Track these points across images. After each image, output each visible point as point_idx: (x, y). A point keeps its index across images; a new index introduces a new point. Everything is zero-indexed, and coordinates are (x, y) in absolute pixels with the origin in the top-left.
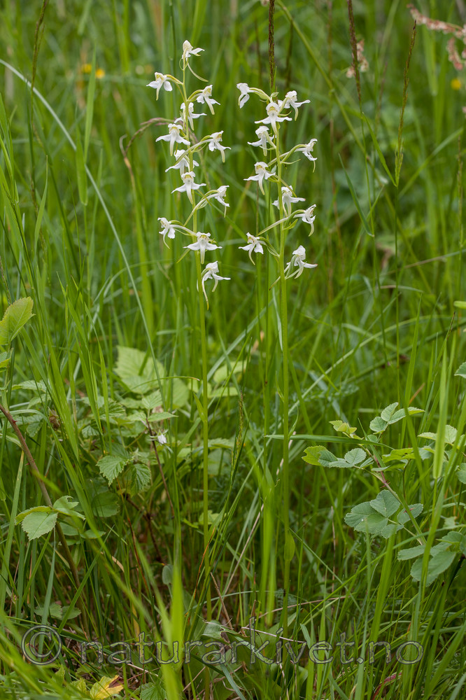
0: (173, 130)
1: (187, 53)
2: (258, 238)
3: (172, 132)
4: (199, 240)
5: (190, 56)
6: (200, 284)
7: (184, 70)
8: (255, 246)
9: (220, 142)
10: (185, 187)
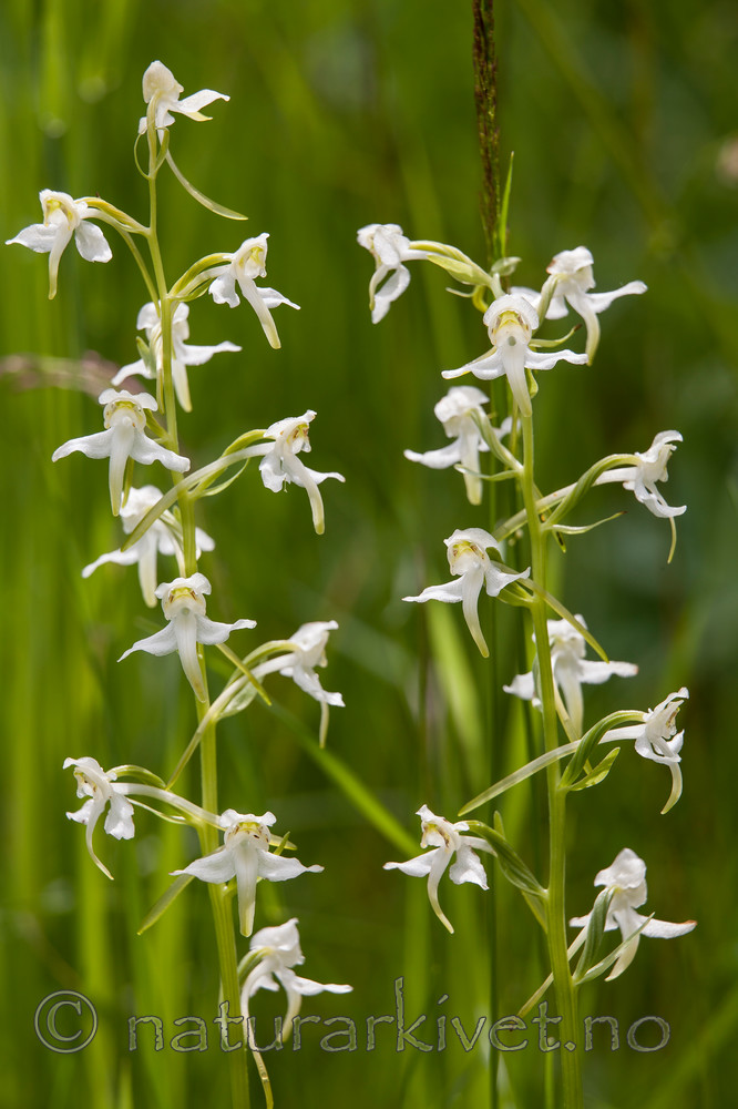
0: (120, 411)
1: (162, 112)
2: (464, 826)
3: (117, 421)
4: (232, 842)
5: (171, 121)
6: (234, 1012)
7: (151, 176)
8: (454, 859)
9: (301, 455)
10: (172, 634)
